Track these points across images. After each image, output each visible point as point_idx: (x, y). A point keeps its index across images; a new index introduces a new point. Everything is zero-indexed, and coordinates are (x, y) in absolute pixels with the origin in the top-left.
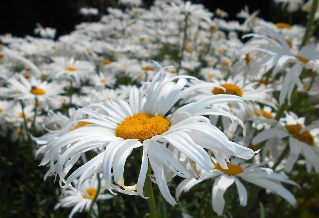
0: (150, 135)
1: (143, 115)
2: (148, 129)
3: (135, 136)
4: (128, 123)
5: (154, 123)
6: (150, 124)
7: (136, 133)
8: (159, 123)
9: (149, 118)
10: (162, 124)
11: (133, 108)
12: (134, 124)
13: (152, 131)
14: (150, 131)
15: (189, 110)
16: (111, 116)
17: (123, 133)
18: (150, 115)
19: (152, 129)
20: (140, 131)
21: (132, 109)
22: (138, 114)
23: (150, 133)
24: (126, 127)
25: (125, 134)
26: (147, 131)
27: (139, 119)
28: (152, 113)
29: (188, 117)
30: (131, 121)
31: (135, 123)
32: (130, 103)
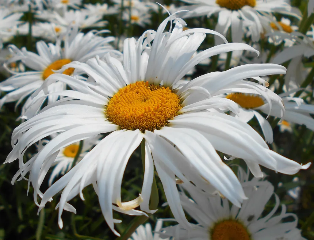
0: (155, 121)
1: (143, 86)
2: (151, 113)
3: (133, 122)
4: (123, 99)
5: (160, 101)
6: (153, 103)
7: (134, 118)
8: (166, 101)
9: (152, 90)
10: (170, 103)
11: (129, 72)
12: (131, 100)
13: (157, 116)
14: (155, 114)
15: (209, 86)
16: (99, 85)
17: (117, 115)
18: (153, 84)
19: (156, 112)
20: (140, 113)
21: (127, 73)
22: (137, 83)
23: (154, 118)
24: (120, 105)
25: (120, 117)
26: (150, 115)
27: (137, 93)
28: (156, 81)
29: (206, 97)
30: (127, 95)
31: (133, 98)
32: (125, 63)
